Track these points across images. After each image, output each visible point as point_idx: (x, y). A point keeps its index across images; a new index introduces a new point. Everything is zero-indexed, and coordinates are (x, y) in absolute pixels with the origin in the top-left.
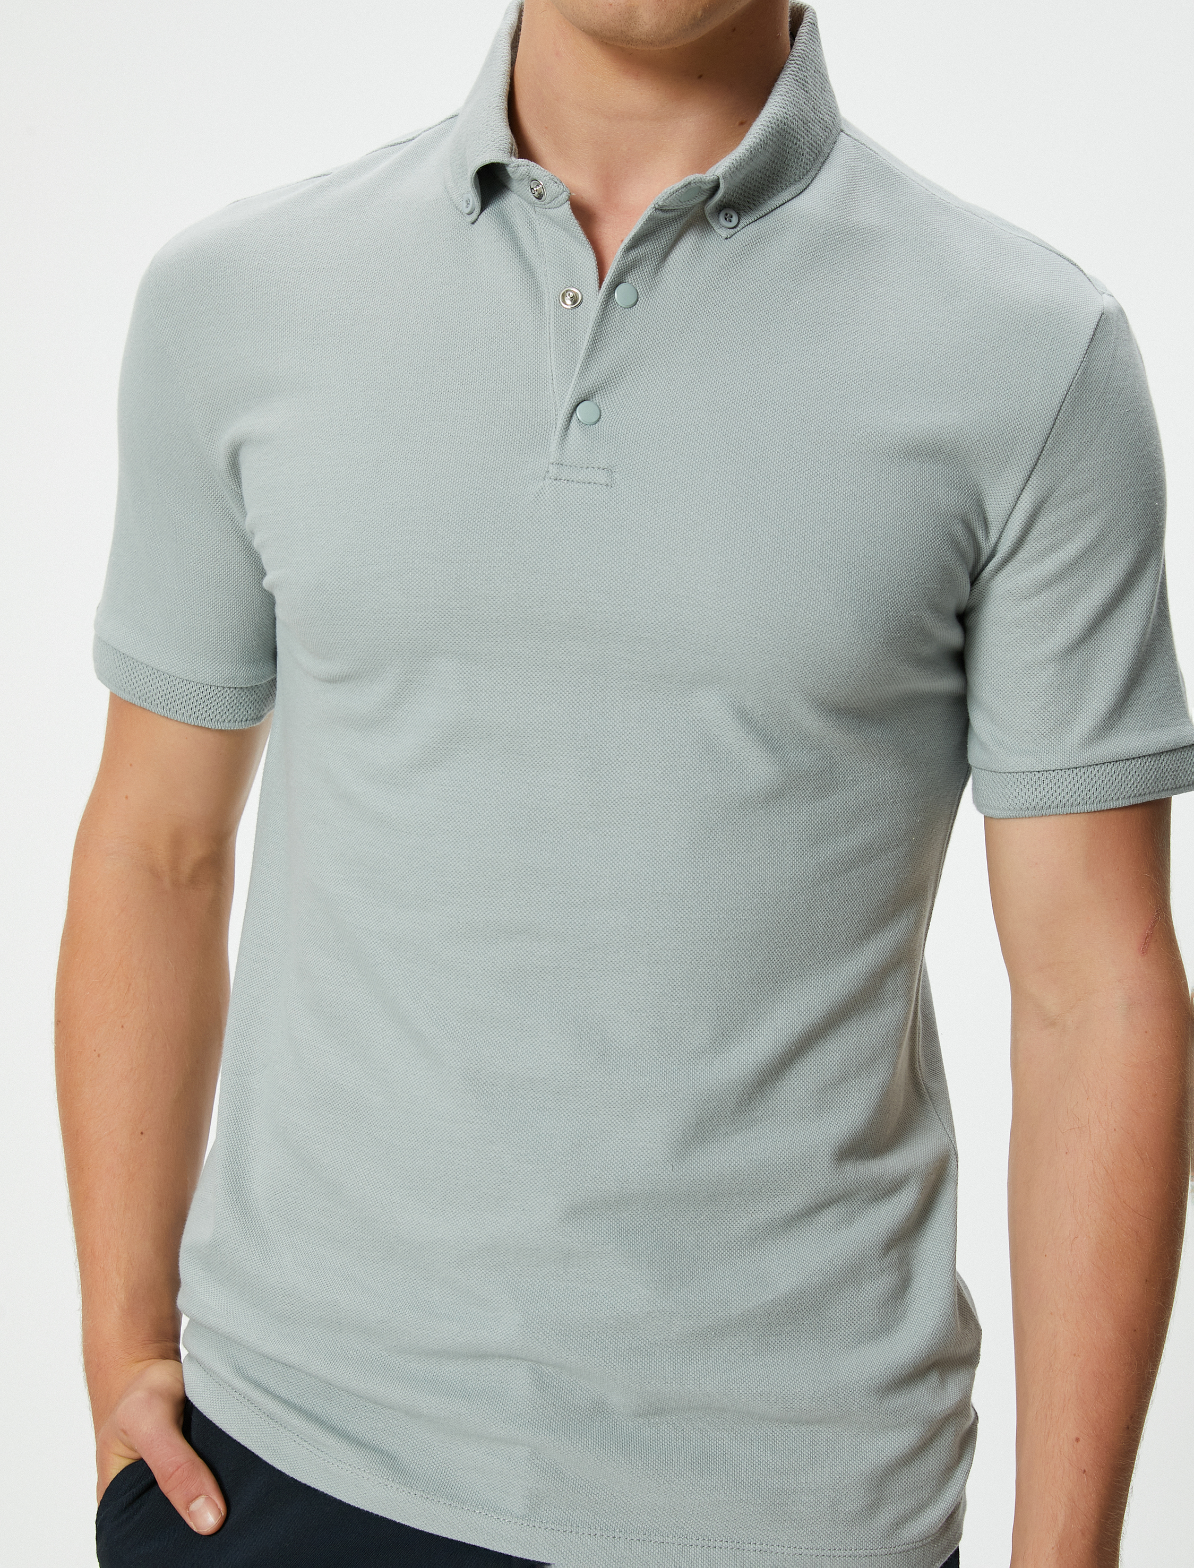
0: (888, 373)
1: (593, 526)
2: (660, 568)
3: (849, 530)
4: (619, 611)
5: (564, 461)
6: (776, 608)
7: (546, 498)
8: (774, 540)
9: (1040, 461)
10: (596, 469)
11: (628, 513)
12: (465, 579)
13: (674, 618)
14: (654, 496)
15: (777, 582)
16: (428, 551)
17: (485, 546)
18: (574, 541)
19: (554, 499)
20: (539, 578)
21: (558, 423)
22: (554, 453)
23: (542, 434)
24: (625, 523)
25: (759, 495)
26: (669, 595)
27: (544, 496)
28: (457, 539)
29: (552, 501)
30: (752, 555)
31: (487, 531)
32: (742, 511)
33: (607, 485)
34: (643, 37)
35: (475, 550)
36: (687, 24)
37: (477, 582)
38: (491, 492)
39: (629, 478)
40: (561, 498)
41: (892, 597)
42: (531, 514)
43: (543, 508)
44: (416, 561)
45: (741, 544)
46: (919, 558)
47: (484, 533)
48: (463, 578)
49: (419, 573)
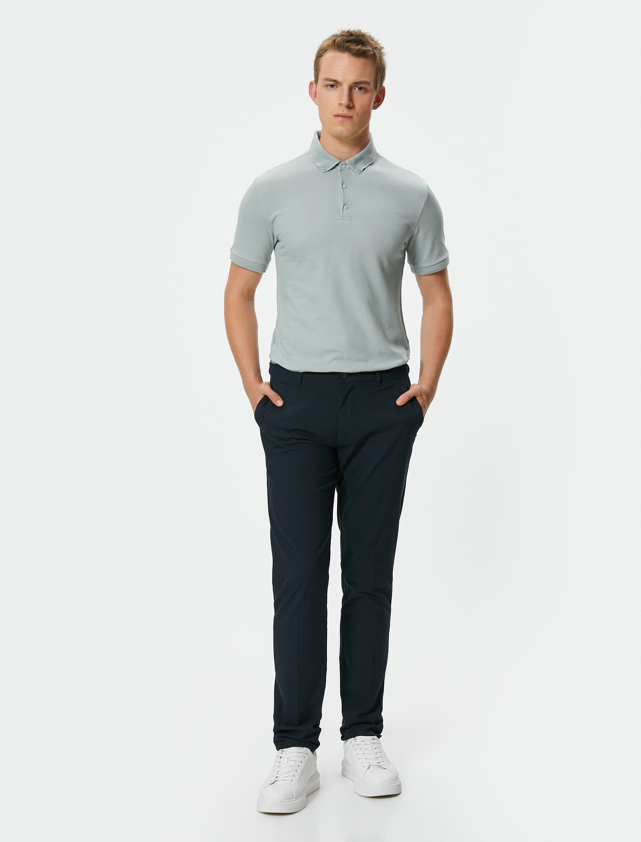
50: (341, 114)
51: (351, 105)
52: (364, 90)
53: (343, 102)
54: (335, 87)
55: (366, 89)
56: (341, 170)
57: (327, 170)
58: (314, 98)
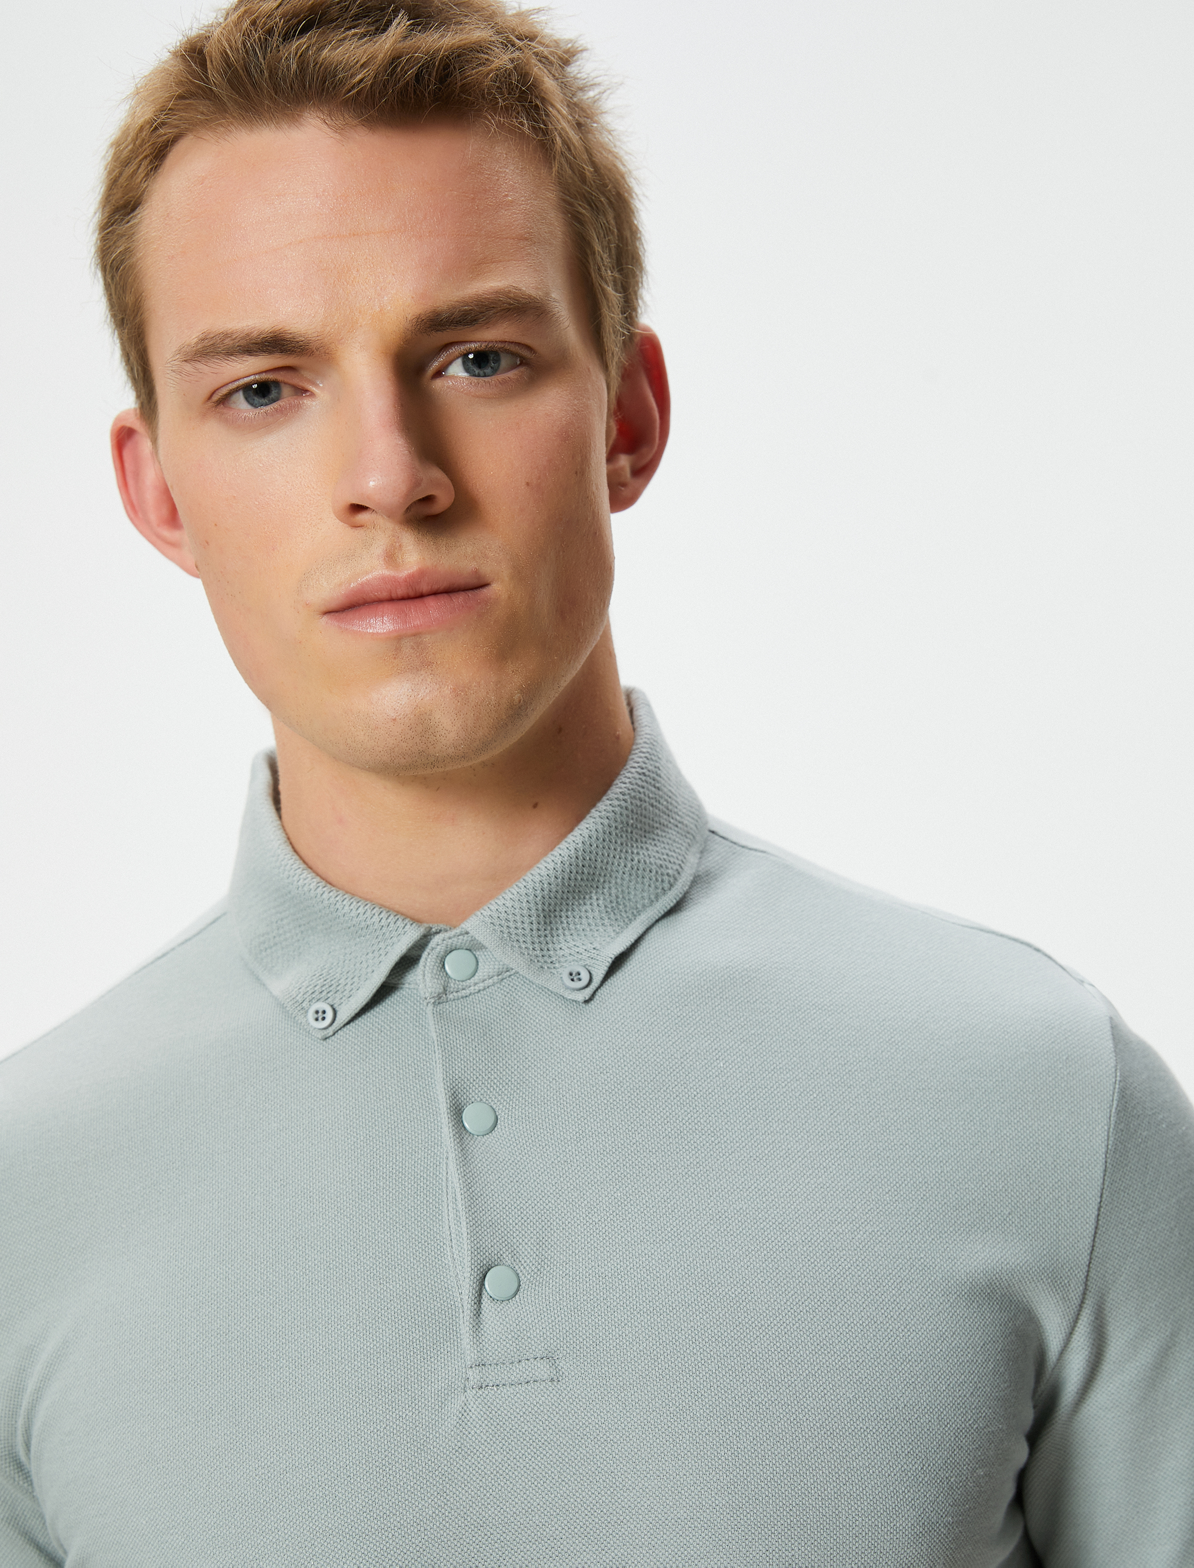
0: (871, 1141)
1: (546, 1443)
2: (646, 1484)
3: (878, 1374)
4: (604, 1558)
5: (485, 1360)
6: (811, 1506)
7: (474, 1417)
8: (787, 1410)
9: (1100, 1222)
10: (532, 1360)
11: (589, 1415)
12: (389, 1556)
13: (679, 1553)
14: (618, 1381)
15: (804, 1470)
16: (330, 1526)
17: (407, 1502)
18: (525, 1469)
19: (485, 1416)
20: (489, 1534)
21: (465, 1304)
22: (469, 1352)
23: (447, 1324)
24: (588, 1429)
25: (753, 1350)
26: (667, 1522)
27: (471, 1414)
28: (366, 1500)
29: (483, 1419)
30: (765, 1438)
31: (405, 1480)
32: (737, 1377)
33: (552, 1380)
34: (451, 751)
35: (394, 1511)
36: (504, 717)
37: (406, 1556)
38: (397, 1422)
39: (579, 1363)
40: (493, 1412)
41: (951, 1456)
42: (459, 1444)
43: (473, 1432)
44: (316, 1543)
45: (747, 1426)
46: (972, 1393)
47: (402, 1484)
48: (386, 1554)
49: (324, 1558)
50: (384, 579)
51: (444, 500)
52: (514, 367)
53: (372, 483)
54: (286, 391)
55: (525, 353)
56: (440, 998)
57: (343, 1016)
58: (167, 533)
